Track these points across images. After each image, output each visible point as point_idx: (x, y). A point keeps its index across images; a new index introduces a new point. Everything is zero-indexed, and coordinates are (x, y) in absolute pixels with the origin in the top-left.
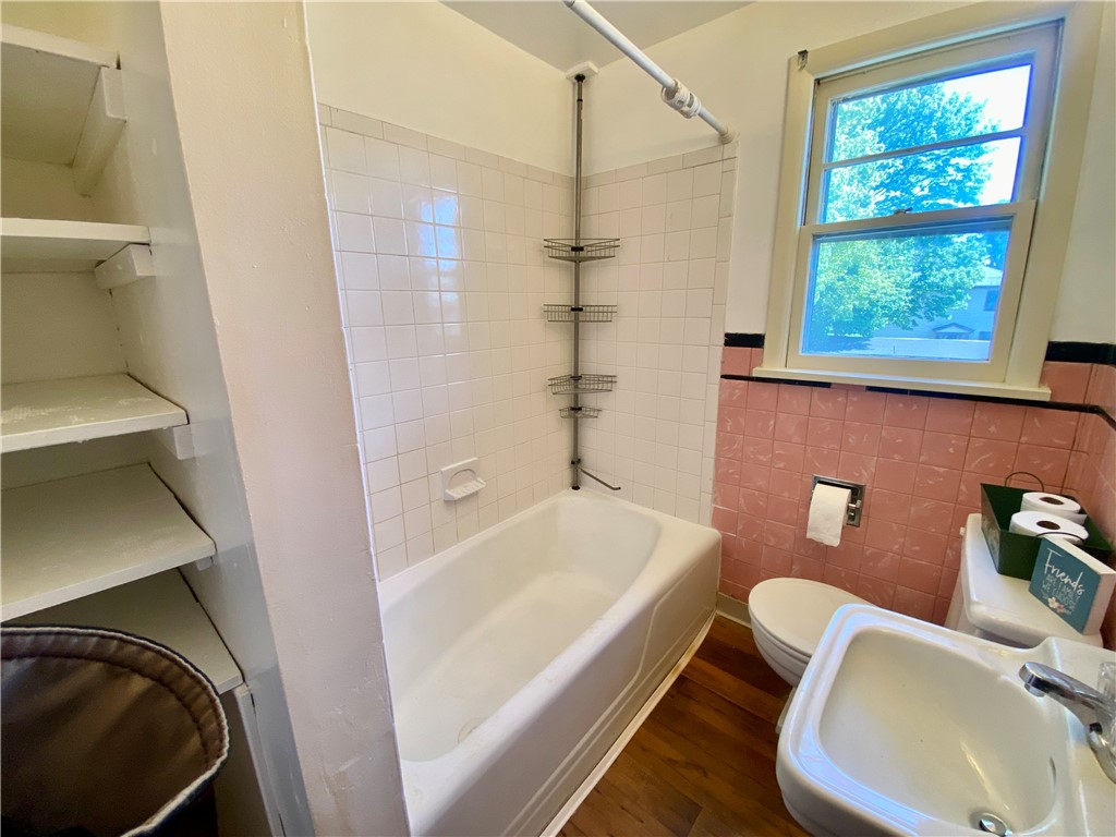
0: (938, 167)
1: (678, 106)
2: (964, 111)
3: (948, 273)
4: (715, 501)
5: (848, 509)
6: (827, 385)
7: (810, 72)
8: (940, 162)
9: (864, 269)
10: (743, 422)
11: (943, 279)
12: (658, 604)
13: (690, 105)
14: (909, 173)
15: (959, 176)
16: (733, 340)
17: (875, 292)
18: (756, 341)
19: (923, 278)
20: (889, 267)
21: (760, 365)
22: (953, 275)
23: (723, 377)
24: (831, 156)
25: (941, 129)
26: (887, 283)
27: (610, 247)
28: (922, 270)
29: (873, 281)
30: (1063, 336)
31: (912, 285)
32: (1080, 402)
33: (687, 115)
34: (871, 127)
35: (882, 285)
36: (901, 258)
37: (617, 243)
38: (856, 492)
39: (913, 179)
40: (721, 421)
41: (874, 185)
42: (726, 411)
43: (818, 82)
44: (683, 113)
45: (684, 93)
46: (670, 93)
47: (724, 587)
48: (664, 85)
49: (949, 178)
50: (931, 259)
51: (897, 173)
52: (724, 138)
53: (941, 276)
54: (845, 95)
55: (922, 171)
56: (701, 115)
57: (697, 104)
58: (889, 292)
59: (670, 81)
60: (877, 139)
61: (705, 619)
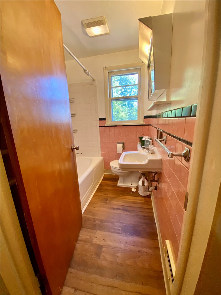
0: (130, 91)
1: (86, 73)
2: (133, 80)
3: (134, 113)
4: (101, 151)
5: (123, 147)
6: (117, 126)
7: (107, 70)
8: (130, 90)
9: (120, 112)
10: (104, 135)
11: (134, 114)
12: (95, 169)
13: (88, 73)
14: (125, 92)
15: (134, 93)
16: (101, 119)
17: (122, 117)
18: (104, 119)
19: (130, 114)
20: (124, 112)
21: (106, 123)
22: (135, 113)
23: (100, 127)
24: (112, 86)
25: (130, 83)
26: (124, 115)
27: (72, 100)
28: (130, 112)
29: (122, 115)
30: (145, 115)
31: (128, 116)
32: (148, 124)
33: (88, 75)
34: (117, 81)
35: (123, 115)
36: (126, 110)
37: (74, 99)
38: (123, 144)
39: (126, 93)
40: (100, 135)
41: (119, 94)
42: (101, 133)
43: (109, 72)
44: (87, 74)
45: (87, 71)
46: (85, 71)
47: (105, 168)
48: (84, 69)
49: (132, 93)
50: (131, 110)
51: (123, 92)
52: (94, 80)
53: (133, 114)
54: (113, 75)
55: (127, 92)
56: (90, 75)
57: (89, 73)
58: (125, 117)
59: (85, 68)
60: (119, 84)
61: (102, 175)
